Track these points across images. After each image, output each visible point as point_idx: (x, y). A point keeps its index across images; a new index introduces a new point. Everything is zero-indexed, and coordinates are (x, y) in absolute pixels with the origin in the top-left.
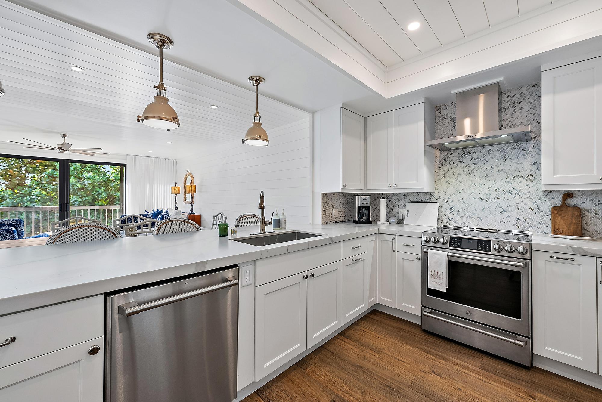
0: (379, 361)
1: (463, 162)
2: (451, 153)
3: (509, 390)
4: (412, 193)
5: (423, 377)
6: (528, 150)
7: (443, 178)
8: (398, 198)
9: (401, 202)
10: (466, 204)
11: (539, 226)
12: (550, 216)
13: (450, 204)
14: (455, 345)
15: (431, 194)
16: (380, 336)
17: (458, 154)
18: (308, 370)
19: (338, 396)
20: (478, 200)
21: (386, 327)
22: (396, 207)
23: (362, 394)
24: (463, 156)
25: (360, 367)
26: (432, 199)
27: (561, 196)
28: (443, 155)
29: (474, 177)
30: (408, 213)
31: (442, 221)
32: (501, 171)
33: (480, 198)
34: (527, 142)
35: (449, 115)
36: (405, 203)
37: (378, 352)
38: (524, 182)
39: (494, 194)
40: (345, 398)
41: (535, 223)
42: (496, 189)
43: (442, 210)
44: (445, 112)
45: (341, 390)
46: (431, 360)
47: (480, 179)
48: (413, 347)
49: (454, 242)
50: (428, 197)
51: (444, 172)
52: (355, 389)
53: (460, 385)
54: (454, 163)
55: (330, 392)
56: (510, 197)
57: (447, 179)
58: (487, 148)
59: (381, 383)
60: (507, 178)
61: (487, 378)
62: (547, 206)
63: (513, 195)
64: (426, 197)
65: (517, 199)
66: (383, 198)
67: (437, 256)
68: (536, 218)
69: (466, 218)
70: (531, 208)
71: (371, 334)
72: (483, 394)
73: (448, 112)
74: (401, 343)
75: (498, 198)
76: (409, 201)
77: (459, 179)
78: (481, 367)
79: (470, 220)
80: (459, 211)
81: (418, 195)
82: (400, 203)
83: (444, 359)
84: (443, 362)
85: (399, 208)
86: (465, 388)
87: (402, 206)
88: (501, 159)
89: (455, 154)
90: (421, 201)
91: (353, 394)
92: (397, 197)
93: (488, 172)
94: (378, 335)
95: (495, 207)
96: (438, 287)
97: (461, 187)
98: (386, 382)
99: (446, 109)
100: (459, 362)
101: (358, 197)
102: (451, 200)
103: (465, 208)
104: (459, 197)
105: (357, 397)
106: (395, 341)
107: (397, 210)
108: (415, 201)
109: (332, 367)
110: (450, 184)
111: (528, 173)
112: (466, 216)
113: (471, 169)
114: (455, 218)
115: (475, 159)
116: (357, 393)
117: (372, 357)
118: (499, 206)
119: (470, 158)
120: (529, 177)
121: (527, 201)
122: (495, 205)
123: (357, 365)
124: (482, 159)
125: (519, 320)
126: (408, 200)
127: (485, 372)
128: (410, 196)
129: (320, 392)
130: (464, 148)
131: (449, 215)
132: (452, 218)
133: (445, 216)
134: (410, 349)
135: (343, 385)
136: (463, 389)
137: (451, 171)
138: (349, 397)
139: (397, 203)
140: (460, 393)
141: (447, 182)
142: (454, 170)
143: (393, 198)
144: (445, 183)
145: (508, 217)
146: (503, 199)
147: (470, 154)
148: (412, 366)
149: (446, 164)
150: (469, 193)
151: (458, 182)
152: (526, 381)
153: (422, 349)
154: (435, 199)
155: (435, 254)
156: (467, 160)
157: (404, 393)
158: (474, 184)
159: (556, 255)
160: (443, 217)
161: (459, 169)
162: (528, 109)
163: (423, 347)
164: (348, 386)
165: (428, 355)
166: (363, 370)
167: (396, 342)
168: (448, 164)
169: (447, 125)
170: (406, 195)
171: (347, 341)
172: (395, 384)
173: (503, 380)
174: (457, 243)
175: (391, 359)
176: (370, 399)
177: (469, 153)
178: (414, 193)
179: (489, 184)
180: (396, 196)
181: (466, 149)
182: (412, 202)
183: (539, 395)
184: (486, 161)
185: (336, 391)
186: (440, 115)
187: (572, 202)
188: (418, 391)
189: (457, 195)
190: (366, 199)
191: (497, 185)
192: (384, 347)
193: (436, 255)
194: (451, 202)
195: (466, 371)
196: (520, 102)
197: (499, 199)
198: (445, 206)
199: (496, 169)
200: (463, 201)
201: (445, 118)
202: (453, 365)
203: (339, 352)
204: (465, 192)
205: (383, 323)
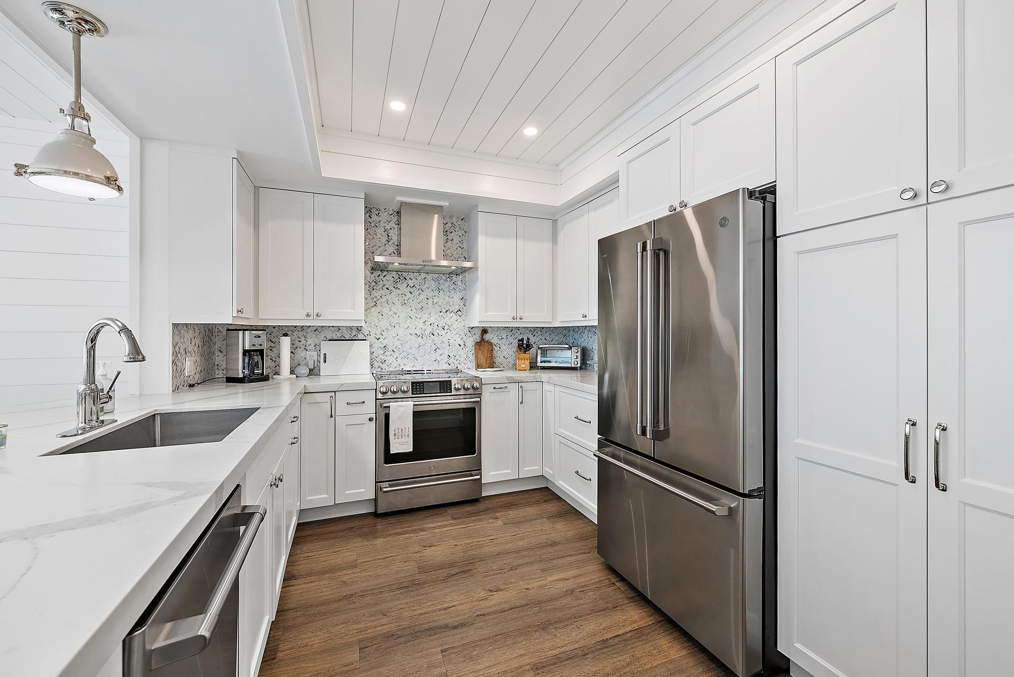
0: (364, 574)
1: (399, 289)
2: (384, 274)
3: (482, 523)
4: (329, 327)
5: (421, 557)
6: (458, 284)
7: (373, 308)
8: (305, 334)
9: (311, 341)
10: (401, 342)
11: (465, 362)
12: (473, 352)
13: (384, 342)
14: (418, 513)
15: (358, 329)
16: (336, 550)
17: (393, 277)
18: (280, 655)
19: (360, 641)
20: (414, 336)
21: (331, 536)
22: (300, 350)
23: (385, 615)
24: (398, 280)
25: (352, 595)
26: (359, 335)
27: (480, 332)
28: (373, 275)
29: (410, 309)
30: (325, 358)
31: (372, 365)
32: (435, 304)
33: (416, 334)
34: (457, 275)
35: (382, 224)
36: (317, 342)
37: (355, 566)
38: (455, 317)
39: (429, 329)
40: (372, 635)
41: (462, 359)
42: (431, 324)
43: (373, 350)
44: (377, 219)
45: (357, 633)
46: (413, 538)
47: (415, 311)
48: (385, 538)
49: (416, 389)
50: (354, 333)
51: (375, 299)
52: (373, 618)
53: (453, 542)
54: (387, 288)
55: (349, 645)
56: (443, 332)
57: (379, 308)
58: (423, 275)
59: (392, 591)
60: (440, 312)
61: (463, 524)
62: (470, 342)
63: (446, 331)
64: (350, 333)
65: (449, 336)
66: (286, 335)
67: (402, 409)
68: (462, 353)
69: (401, 359)
70: (459, 344)
71: (321, 554)
72: (471, 537)
73: (380, 219)
74: (368, 542)
75: (432, 334)
76: (325, 338)
77: (394, 310)
78: (453, 519)
79: (405, 361)
80: (393, 350)
81: (340, 329)
82: (308, 343)
83: (422, 530)
84: (423, 533)
85: (307, 350)
86: (459, 541)
87: (312, 347)
88: (436, 290)
89: (389, 277)
90: (343, 338)
91: (375, 623)
92: (302, 333)
93: (423, 304)
94: (332, 550)
95: (430, 345)
96: (403, 448)
97: (395, 321)
98: (396, 586)
99: (379, 214)
100: (435, 525)
101: (243, 334)
102: (384, 337)
103: (400, 346)
104: (392, 332)
105: (383, 622)
106: (359, 545)
107: (304, 353)
108: (334, 339)
109: (314, 624)
110: (382, 315)
111: (457, 307)
112: (401, 356)
113: (406, 298)
114: (388, 360)
115: (410, 287)
116: (379, 619)
117: (353, 576)
118: (433, 343)
119: (405, 284)
120: (458, 312)
121: (457, 337)
122: (430, 342)
123: (345, 596)
124: (418, 287)
125: (474, 455)
126: (322, 337)
127: (458, 521)
128: (325, 331)
129: (334, 657)
130: (400, 271)
131: (381, 356)
132: (385, 361)
133: (376, 359)
134: (383, 541)
135: (355, 626)
136: (457, 544)
137: (384, 299)
138: (374, 630)
139: (303, 342)
140: (459, 548)
141: (379, 313)
142: (387, 297)
143: (295, 334)
144: (376, 314)
145: (441, 355)
146: (437, 335)
147: (406, 279)
148: (403, 554)
149: (378, 288)
150: (404, 328)
151: (391, 313)
152: (485, 510)
153: (394, 534)
154: (363, 335)
155: (399, 406)
156: (402, 286)
157: (422, 582)
158: (410, 317)
159: (497, 386)
160: (373, 360)
161: (392, 297)
162: (458, 242)
163: (394, 531)
164: (360, 622)
165: (406, 536)
166: (357, 595)
167: (362, 544)
168: (381, 289)
169: (379, 236)
170: (320, 329)
171: (296, 583)
172: (406, 581)
173: (473, 518)
174: (420, 388)
175: (375, 563)
176: (397, 612)
177: (404, 278)
178: (333, 327)
179: (424, 318)
180: (302, 331)
181: (401, 273)
182: (329, 340)
183: (498, 514)
184: (421, 290)
185: (354, 639)
186: (371, 220)
187: (487, 337)
188: (430, 571)
189: (391, 329)
190: (259, 337)
191: (432, 320)
192: (355, 557)
193: (400, 408)
194: (384, 339)
195: (446, 529)
196: (452, 232)
197: (434, 335)
198: (377, 344)
199: (431, 300)
200: (397, 337)
201: (377, 227)
202: (433, 531)
203: (303, 602)
204: (400, 327)
205: (323, 534)
